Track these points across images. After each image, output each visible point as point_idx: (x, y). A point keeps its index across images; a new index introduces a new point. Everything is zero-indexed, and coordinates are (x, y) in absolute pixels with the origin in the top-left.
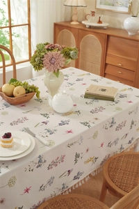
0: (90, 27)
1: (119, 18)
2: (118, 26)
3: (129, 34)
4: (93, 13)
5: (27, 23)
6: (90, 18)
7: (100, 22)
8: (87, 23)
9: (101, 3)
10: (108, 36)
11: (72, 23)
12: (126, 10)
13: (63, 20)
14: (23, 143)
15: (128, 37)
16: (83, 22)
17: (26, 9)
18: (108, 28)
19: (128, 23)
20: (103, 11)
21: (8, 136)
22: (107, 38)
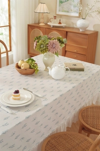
0: (53, 27)
1: (73, 21)
2: (71, 26)
3: (81, 30)
4: (55, 17)
5: (8, 25)
6: (53, 20)
7: (60, 23)
8: (51, 24)
9: (59, 11)
10: (67, 32)
11: (40, 24)
12: (77, 15)
13: (33, 23)
14: (26, 96)
15: (80, 32)
16: (48, 23)
17: (8, 15)
18: (66, 27)
19: (79, 23)
20: (61, 16)
21: (17, 92)
22: (66, 33)
